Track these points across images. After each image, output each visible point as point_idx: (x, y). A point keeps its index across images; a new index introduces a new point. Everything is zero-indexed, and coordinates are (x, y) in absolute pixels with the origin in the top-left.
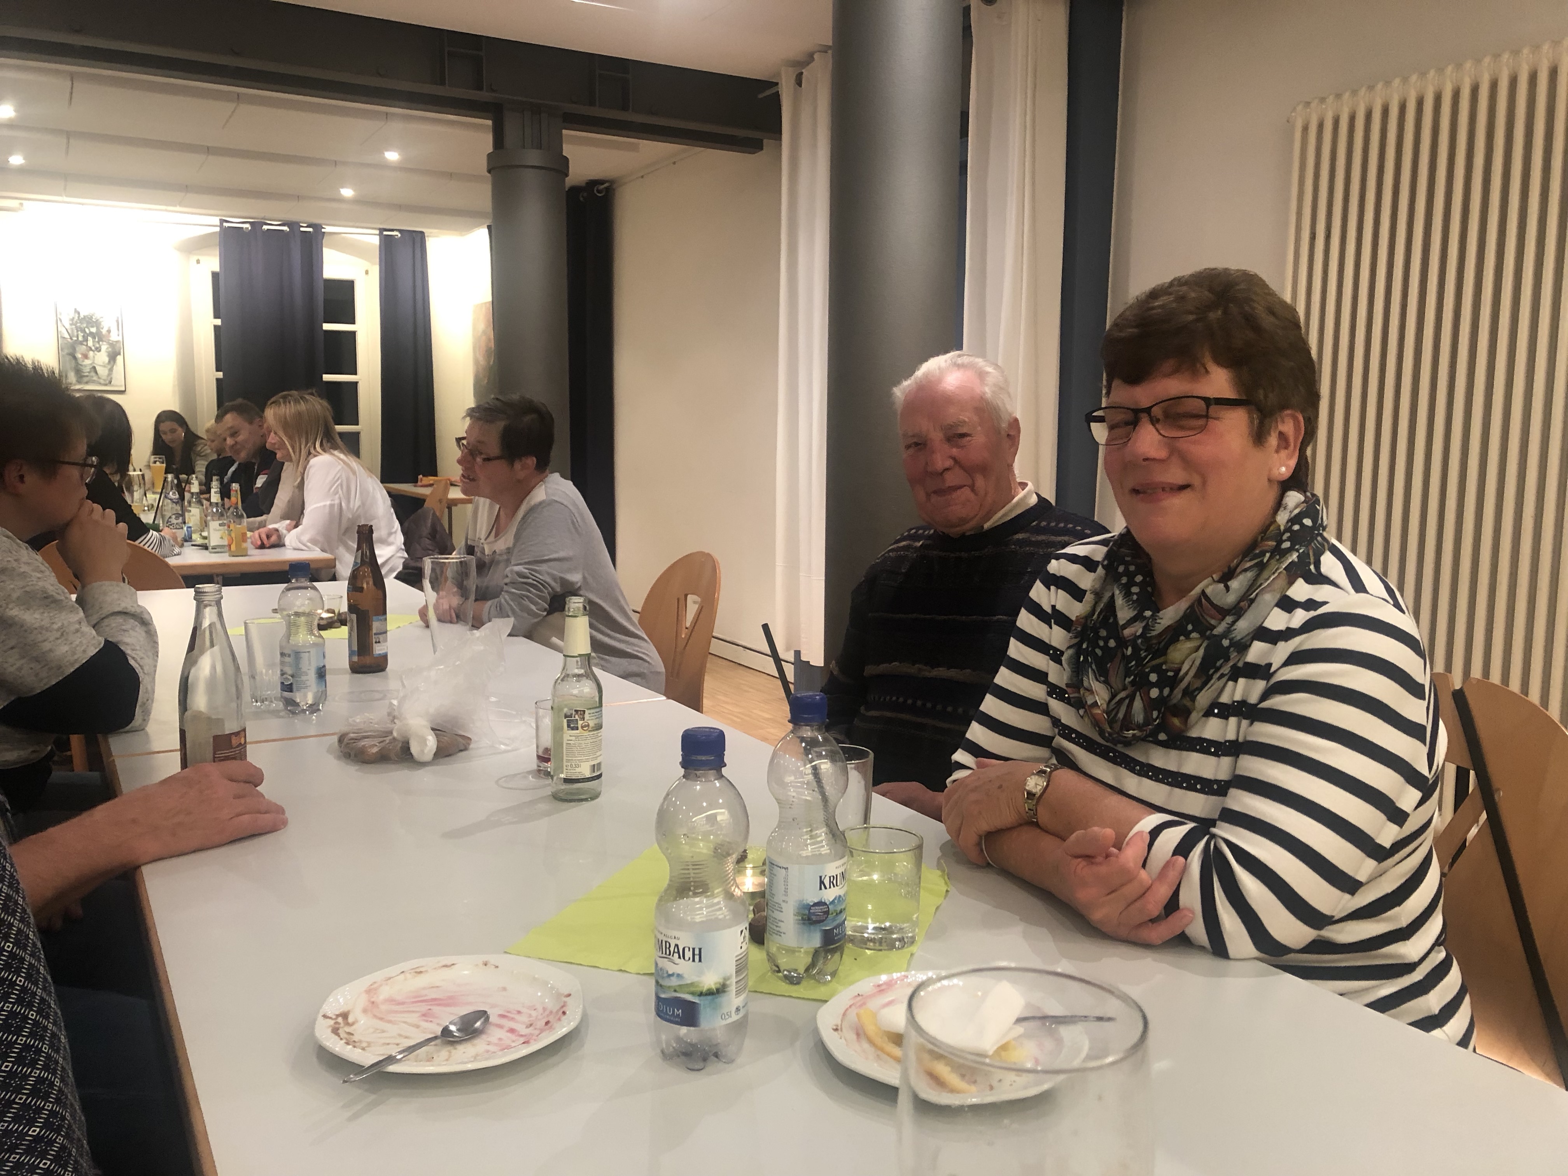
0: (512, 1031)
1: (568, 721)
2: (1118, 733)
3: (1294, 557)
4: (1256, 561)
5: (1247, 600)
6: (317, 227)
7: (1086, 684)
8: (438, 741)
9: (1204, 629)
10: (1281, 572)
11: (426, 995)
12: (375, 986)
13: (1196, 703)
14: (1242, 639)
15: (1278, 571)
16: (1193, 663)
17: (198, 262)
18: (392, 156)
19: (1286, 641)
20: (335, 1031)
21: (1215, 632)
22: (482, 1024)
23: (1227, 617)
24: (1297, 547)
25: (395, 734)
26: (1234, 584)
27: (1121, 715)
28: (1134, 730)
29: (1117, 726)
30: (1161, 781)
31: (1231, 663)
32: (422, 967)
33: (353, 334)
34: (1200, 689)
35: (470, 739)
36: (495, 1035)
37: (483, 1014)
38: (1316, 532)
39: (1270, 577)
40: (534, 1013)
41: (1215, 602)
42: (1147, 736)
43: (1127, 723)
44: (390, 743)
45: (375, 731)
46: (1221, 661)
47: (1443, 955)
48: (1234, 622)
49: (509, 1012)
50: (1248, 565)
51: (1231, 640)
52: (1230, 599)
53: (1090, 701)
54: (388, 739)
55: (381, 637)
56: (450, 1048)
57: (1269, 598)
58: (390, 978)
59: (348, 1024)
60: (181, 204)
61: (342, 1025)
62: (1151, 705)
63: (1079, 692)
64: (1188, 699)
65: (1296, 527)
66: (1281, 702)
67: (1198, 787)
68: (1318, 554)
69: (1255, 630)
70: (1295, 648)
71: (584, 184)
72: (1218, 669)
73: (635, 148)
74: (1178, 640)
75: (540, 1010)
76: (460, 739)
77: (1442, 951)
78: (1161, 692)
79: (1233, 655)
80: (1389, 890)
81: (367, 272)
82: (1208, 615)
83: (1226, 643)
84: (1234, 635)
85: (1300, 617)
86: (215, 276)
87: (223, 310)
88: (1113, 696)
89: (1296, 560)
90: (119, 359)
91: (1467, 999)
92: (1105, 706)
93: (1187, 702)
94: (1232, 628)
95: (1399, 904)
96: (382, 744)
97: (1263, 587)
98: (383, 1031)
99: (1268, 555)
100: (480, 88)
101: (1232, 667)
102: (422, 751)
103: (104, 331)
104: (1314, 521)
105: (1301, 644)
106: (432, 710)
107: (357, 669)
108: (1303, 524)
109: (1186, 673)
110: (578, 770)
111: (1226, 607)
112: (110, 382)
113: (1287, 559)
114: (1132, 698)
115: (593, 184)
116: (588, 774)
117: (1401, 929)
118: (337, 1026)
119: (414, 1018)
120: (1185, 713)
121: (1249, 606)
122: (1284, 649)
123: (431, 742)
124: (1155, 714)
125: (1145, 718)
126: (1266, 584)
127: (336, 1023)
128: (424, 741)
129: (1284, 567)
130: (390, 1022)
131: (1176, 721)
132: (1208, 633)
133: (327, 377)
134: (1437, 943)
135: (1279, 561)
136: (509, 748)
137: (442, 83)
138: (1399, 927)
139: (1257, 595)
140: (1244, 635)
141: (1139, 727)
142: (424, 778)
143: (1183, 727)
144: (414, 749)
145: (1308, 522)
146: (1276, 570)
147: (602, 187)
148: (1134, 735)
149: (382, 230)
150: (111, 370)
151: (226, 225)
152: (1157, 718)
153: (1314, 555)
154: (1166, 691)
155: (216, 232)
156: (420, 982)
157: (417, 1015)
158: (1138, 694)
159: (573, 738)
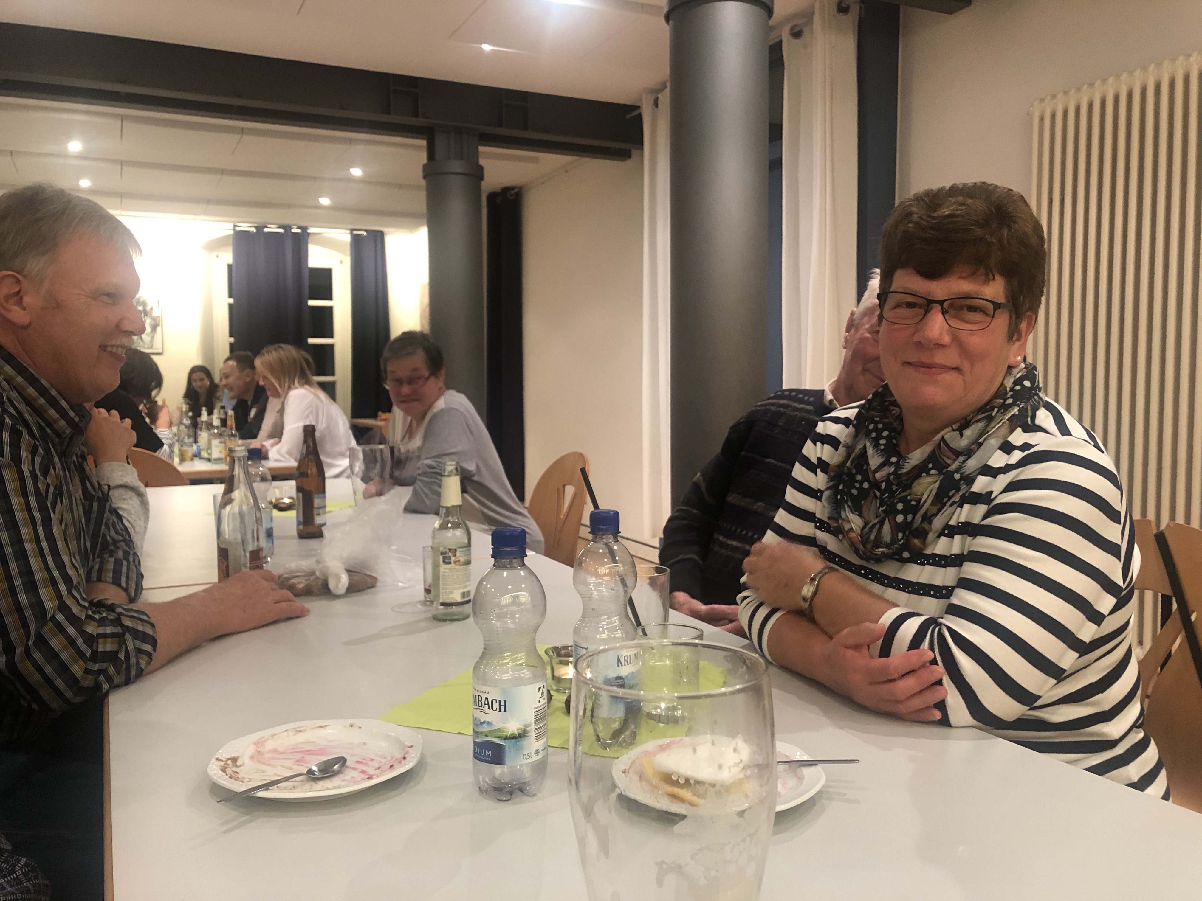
0: (363, 772)
1: (444, 558)
2: (870, 552)
3: (1016, 410)
4: (986, 414)
5: (977, 444)
6: (304, 229)
7: (843, 515)
8: (350, 579)
9: (941, 467)
10: (1004, 422)
11: (303, 748)
12: (264, 739)
13: (932, 526)
14: (971, 474)
15: (1003, 421)
16: (931, 493)
17: (217, 257)
18: (356, 172)
19: (1005, 474)
20: (224, 770)
21: (949, 469)
22: (339, 767)
23: (960, 458)
24: (1018, 403)
25: (317, 573)
26: (968, 432)
27: (872, 537)
28: (882, 548)
29: (869, 546)
30: (903, 590)
31: (961, 493)
32: (302, 727)
33: (330, 309)
34: (935, 515)
35: (376, 579)
36: (349, 774)
37: (342, 761)
38: (1034, 392)
39: (995, 426)
40: (383, 761)
41: (951, 446)
42: (894, 554)
43: (878, 543)
44: (314, 580)
45: (302, 572)
46: (954, 491)
47: (1141, 735)
48: (965, 461)
49: (364, 759)
50: (980, 417)
51: (961, 474)
52: (963, 443)
53: (847, 527)
54: (312, 578)
55: (321, 511)
56: (313, 783)
57: (994, 442)
58: (275, 735)
59: (236, 766)
60: (205, 213)
61: (231, 766)
62: (897, 528)
63: (838, 523)
64: (926, 523)
65: (1018, 388)
66: (1000, 520)
67: (932, 593)
68: (1035, 409)
69: (982, 467)
70: (1013, 478)
71: (499, 191)
72: (950, 498)
73: (535, 160)
74: (921, 476)
75: (389, 758)
76: (368, 579)
77: (1141, 732)
78: (905, 518)
79: (963, 487)
80: (1093, 680)
81: (341, 262)
82: (945, 456)
83: (957, 476)
84: (964, 471)
85: (1017, 456)
86: (230, 267)
87: (234, 292)
88: (866, 524)
89: (1017, 413)
90: (159, 329)
91: (1163, 773)
92: (859, 531)
93: (926, 526)
94: (963, 466)
95: (1102, 692)
96: (308, 582)
97: (989, 433)
98: (263, 772)
99: (996, 410)
100: (416, 116)
101: (961, 496)
102: (337, 586)
103: (148, 309)
104: (1033, 383)
105: (1017, 476)
106: (345, 555)
107: (302, 536)
108: (1024, 385)
109: (925, 502)
110: (451, 596)
111: (959, 450)
112: (152, 347)
113: (1010, 412)
114: (882, 523)
115: (506, 190)
116: (459, 599)
117: (1103, 712)
118: (226, 766)
119: (289, 763)
120: (923, 534)
121: (978, 449)
122: (1004, 480)
123: (345, 579)
124: (900, 535)
125: (892, 539)
126: (992, 431)
127: (226, 764)
128: (338, 578)
129: (1007, 418)
130: (269, 765)
131: (917, 542)
132: (945, 470)
133: (311, 341)
134: (1135, 726)
135: (1004, 414)
136: (405, 585)
137: (388, 113)
138: (1102, 710)
139: (985, 440)
140: (973, 471)
141: (887, 546)
142: (338, 606)
143: (921, 546)
144: (332, 585)
145: (1027, 384)
146: (1000, 421)
147: (513, 192)
148: (883, 552)
149: (352, 230)
150: (152, 338)
151: (238, 229)
152: (902, 539)
153: (1032, 409)
154: (910, 518)
155: (230, 235)
156: (300, 738)
157: (293, 761)
158: (887, 519)
159: (447, 571)
